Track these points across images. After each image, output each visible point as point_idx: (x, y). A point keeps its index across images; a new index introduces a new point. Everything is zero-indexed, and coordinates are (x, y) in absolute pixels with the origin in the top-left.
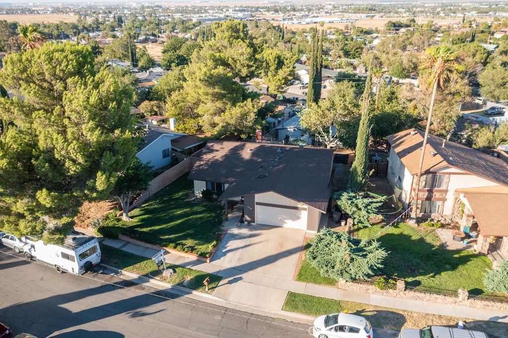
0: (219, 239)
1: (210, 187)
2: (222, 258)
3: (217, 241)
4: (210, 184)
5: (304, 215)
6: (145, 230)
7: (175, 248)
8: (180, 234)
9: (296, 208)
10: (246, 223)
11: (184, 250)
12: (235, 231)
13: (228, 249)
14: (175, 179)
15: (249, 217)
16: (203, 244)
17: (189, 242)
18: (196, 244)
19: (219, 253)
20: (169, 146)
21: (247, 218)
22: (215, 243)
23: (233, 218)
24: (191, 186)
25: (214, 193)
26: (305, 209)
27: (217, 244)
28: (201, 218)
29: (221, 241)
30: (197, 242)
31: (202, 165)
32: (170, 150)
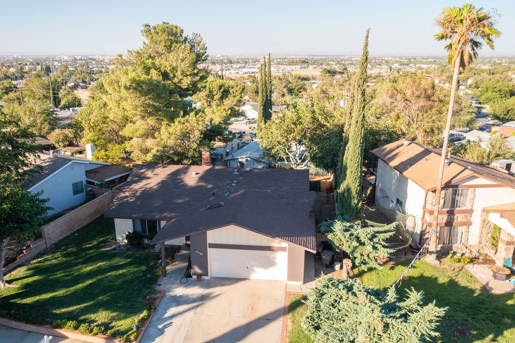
0: (151, 306)
1: (139, 229)
2: (157, 340)
3: (149, 309)
4: (138, 222)
5: (282, 258)
6: (28, 300)
7: (76, 328)
8: (88, 304)
9: (268, 248)
10: (194, 277)
11: (91, 331)
12: (180, 291)
14: (88, 221)
15: (200, 268)
16: (125, 318)
17: (102, 316)
18: (113, 319)
19: (152, 331)
20: (83, 178)
21: (197, 270)
22: (145, 313)
23: (173, 272)
24: (110, 229)
25: (144, 237)
26: (283, 249)
27: (149, 315)
28: (124, 275)
29: (155, 309)
30: (115, 314)
31: (127, 197)
32: (84, 183)
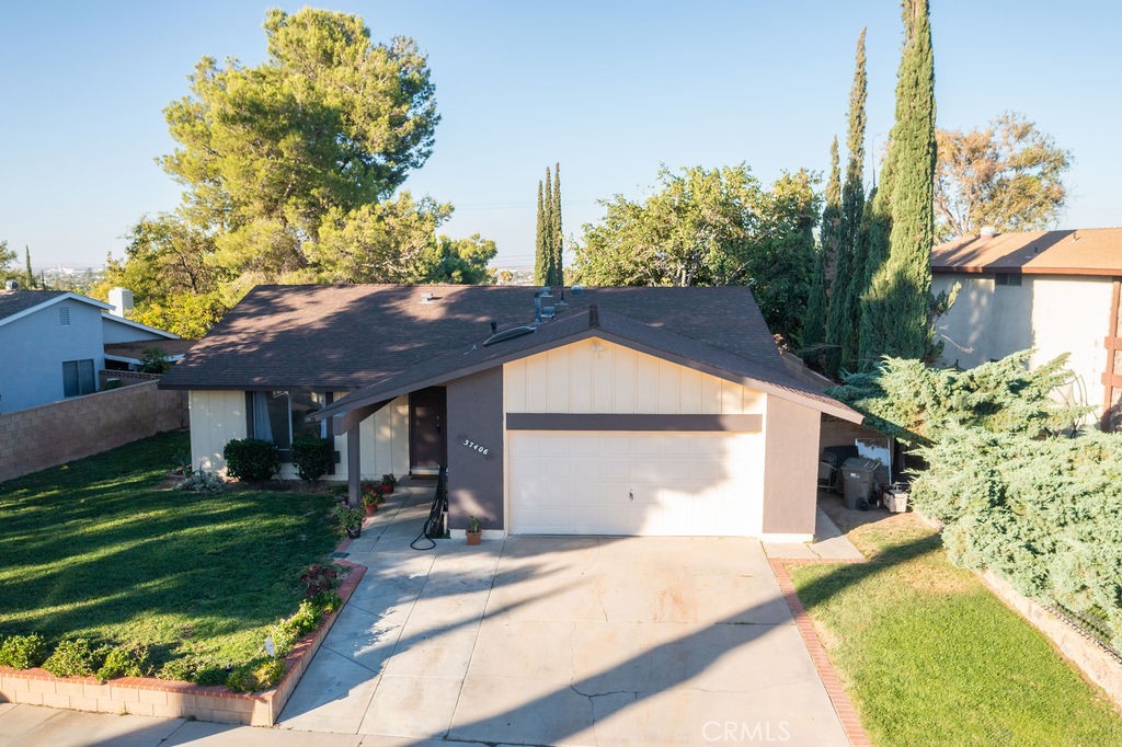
0: (327, 590)
2: (356, 693)
3: (318, 603)
5: (745, 454)
7: (36, 660)
8: (92, 602)
9: (710, 423)
10: (458, 534)
13: (385, 640)
16: (231, 630)
18: (187, 634)
19: (330, 668)
22: (304, 611)
26: (751, 424)
27: (319, 620)
29: (338, 603)
30: (189, 623)
32: (99, 366)
